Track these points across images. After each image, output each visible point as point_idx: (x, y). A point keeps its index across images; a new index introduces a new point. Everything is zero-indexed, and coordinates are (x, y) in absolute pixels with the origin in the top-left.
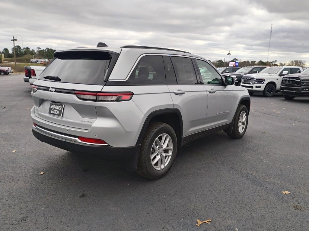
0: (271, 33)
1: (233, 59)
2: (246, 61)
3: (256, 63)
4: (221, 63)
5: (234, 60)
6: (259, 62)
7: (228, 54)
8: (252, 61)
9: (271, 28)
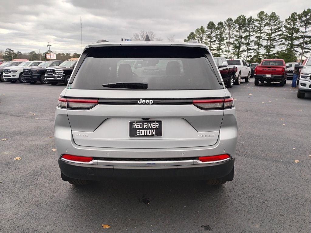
0: (81, 26)
1: (47, 51)
2: (61, 53)
3: (71, 55)
4: (34, 55)
5: (49, 53)
6: (74, 54)
7: (48, 46)
8: (67, 54)
9: (80, 22)
